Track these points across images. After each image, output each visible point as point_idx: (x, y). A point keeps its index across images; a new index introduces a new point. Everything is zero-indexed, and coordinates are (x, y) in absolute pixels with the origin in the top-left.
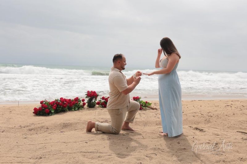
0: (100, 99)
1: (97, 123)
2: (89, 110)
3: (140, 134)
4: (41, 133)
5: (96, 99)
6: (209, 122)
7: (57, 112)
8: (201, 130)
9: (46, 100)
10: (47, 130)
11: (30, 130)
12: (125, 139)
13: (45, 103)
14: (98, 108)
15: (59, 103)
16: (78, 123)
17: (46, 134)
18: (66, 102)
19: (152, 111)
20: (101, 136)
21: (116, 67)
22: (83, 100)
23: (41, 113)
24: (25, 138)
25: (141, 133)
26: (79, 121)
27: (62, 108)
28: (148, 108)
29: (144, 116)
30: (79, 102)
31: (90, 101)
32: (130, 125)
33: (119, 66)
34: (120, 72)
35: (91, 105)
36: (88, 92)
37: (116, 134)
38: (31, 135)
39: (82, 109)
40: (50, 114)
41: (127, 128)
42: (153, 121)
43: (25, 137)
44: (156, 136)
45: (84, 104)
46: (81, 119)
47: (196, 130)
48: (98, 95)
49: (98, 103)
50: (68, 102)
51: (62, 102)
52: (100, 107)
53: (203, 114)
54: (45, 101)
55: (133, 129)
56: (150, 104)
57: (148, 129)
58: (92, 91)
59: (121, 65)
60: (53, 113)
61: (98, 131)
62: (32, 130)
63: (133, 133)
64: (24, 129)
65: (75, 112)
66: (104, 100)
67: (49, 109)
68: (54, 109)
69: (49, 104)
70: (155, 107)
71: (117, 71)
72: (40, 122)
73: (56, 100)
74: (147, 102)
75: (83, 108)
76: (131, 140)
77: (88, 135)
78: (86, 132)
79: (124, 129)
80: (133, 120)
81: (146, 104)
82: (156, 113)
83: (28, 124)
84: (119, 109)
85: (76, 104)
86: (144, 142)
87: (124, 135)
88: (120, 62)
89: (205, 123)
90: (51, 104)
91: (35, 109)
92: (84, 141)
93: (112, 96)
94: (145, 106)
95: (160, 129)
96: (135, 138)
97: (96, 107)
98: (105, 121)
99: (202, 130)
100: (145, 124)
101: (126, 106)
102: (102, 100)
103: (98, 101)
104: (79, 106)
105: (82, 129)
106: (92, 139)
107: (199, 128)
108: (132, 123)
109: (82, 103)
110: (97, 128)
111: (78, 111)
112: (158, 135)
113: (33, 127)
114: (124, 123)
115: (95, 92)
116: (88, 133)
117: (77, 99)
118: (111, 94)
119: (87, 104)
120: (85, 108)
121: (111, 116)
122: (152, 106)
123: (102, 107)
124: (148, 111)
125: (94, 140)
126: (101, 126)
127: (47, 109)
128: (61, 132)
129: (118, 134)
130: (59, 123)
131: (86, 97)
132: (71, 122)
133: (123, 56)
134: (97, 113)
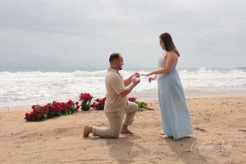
0: (94, 102)
1: (94, 127)
2: (83, 113)
3: (140, 138)
4: (34, 141)
5: (90, 102)
6: (208, 121)
7: (50, 116)
8: (202, 130)
9: (38, 104)
10: (41, 137)
11: (23, 138)
12: (125, 144)
13: (37, 107)
14: (92, 111)
15: (52, 107)
16: (74, 128)
17: (40, 141)
18: (59, 105)
19: (148, 111)
20: (99, 141)
21: (112, 67)
22: (77, 103)
23: (33, 119)
24: (18, 147)
25: (140, 136)
26: (74, 126)
27: (56, 112)
28: (144, 109)
29: (141, 117)
30: (72, 105)
31: (84, 103)
32: (129, 128)
33: (116, 66)
34: (117, 72)
35: (85, 108)
36: (82, 94)
37: (115, 138)
38: (24, 143)
39: (76, 113)
40: (43, 119)
41: (126, 132)
42: (151, 122)
43: (18, 145)
44: (157, 139)
45: (78, 107)
46: (76, 123)
47: (197, 130)
48: (92, 97)
49: (93, 106)
50: (61, 106)
51: (55, 106)
52: (95, 109)
53: (201, 113)
54: (37, 106)
55: (132, 132)
56: (146, 105)
57: (147, 131)
59: (118, 65)
60: (46, 118)
61: (96, 135)
62: (25, 137)
63: (132, 136)
64: (16, 136)
65: (69, 116)
66: (99, 102)
67: (42, 114)
68: (47, 114)
69: (42, 109)
70: (151, 107)
71: (114, 72)
72: (32, 129)
73: (48, 104)
74: (143, 103)
75: (77, 111)
76: (131, 144)
77: (85, 140)
78: (83, 137)
79: (123, 133)
80: (131, 123)
81: (142, 105)
82: (153, 113)
83: (20, 131)
84: (117, 112)
85: (70, 107)
86: (145, 146)
87: (123, 139)
88: (117, 62)
89: (205, 122)
90: (43, 109)
91: (27, 115)
92: (82, 147)
93: (109, 98)
94: (141, 107)
95: (160, 131)
96: (136, 141)
97: (90, 109)
98: (101, 124)
99: (204, 130)
100: (144, 126)
101: (125, 108)
102: (96, 102)
103: (93, 103)
104: (72, 109)
105: (78, 134)
106: (90, 145)
107: (199, 128)
108: (131, 125)
109: (76, 105)
110: (95, 133)
111: (72, 115)
112: (159, 137)
113: (25, 134)
114: (122, 126)
115: (89, 94)
116: (85, 138)
117: (70, 102)
118: (108, 97)
119: (81, 107)
120: (79, 111)
121: (109, 120)
122: (149, 106)
123: (97, 109)
124: (144, 112)
125: (92, 146)
126: (99, 131)
127: (39, 114)
128: (56, 138)
129: (117, 138)
130: (53, 129)
131: (80, 100)
132: (66, 127)
133: (120, 56)
134: (92, 116)
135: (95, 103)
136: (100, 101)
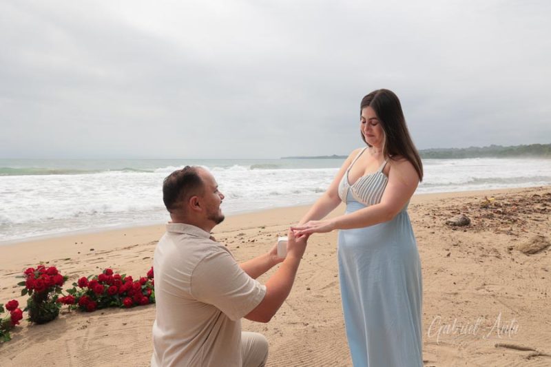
0: (72, 287)
5: (59, 291)
14: (69, 322)
22: (13, 306)
35: (43, 314)
36: (29, 272)
45: (17, 317)
48: (65, 279)
49: (66, 301)
58: (41, 268)
66: (86, 288)
88: (199, 200)
97: (61, 316)
102: (78, 289)
103: (67, 294)
115: (53, 271)
131: (24, 293)
134: (72, 348)
135: (74, 290)
136: (92, 284)
